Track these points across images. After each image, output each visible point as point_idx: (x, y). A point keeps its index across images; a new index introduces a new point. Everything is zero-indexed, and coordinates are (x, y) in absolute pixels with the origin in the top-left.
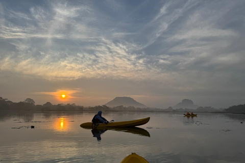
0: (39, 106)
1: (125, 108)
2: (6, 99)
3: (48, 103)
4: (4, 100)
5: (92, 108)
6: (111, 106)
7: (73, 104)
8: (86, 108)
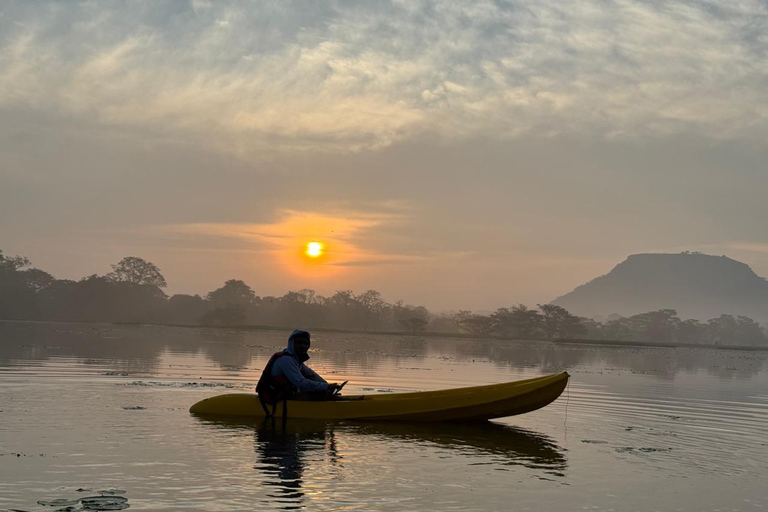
0: (186, 303)
1: (690, 326)
2: (20, 262)
3: (235, 287)
4: (11, 264)
5: (479, 321)
6: (599, 313)
7: (366, 297)
8: (441, 321)
